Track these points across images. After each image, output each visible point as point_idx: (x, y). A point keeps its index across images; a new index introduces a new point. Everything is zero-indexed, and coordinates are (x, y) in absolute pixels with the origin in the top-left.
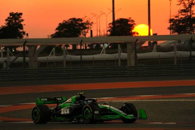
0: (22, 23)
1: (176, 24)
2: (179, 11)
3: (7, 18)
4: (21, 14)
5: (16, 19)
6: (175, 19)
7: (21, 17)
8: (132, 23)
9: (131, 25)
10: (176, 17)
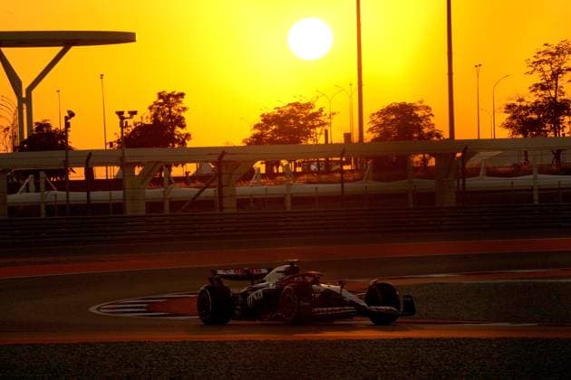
0: (183, 114)
1: (521, 117)
2: (530, 88)
3: (152, 104)
4: (182, 95)
5: (171, 106)
6: (518, 104)
7: (180, 102)
8: (427, 114)
9: (424, 117)
10: (521, 100)
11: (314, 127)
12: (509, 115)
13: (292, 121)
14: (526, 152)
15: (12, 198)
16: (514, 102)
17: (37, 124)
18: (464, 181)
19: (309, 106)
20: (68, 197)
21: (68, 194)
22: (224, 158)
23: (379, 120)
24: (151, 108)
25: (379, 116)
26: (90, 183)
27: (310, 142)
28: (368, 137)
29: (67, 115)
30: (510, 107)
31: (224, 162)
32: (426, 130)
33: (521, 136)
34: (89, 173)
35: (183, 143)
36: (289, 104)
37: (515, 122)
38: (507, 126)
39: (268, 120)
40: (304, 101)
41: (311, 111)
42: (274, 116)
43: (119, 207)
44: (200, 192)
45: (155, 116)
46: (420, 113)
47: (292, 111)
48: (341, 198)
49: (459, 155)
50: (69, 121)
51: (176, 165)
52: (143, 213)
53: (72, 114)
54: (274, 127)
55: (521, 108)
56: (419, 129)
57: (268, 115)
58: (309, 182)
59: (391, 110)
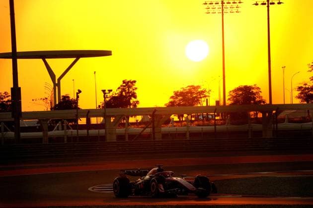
0: (135, 91)
1: (306, 93)
2: (310, 78)
4: (135, 82)
5: (129, 87)
6: (304, 86)
7: (134, 85)
8: (258, 91)
9: (257, 93)
10: (305, 84)
11: (201, 98)
12: (300, 92)
13: (189, 95)
14: (308, 111)
15: (50, 133)
16: (302, 85)
17: (63, 96)
18: (277, 125)
19: (198, 87)
20: (78, 133)
21: (78, 131)
22: (156, 113)
23: (234, 94)
24: (119, 88)
25: (234, 92)
26: (89, 126)
27: (199, 105)
28: (228, 102)
29: (78, 92)
30: (300, 88)
31: (155, 115)
32: (258, 99)
33: (306, 103)
34: (88, 121)
35: (135, 106)
36: (188, 86)
37: (302, 95)
38: (299, 97)
39: (177, 94)
40: (196, 85)
41: (199, 90)
42: (180, 92)
43: (103, 138)
44: (143, 130)
45: (121, 92)
46: (254, 91)
47: (190, 90)
48: (215, 133)
49: (274, 112)
50: (78, 95)
51: (132, 116)
52: (115, 141)
53: (80, 92)
54: (180, 98)
55: (306, 89)
56: (254, 99)
57: (178, 92)
58: (198, 125)
59: (240, 89)
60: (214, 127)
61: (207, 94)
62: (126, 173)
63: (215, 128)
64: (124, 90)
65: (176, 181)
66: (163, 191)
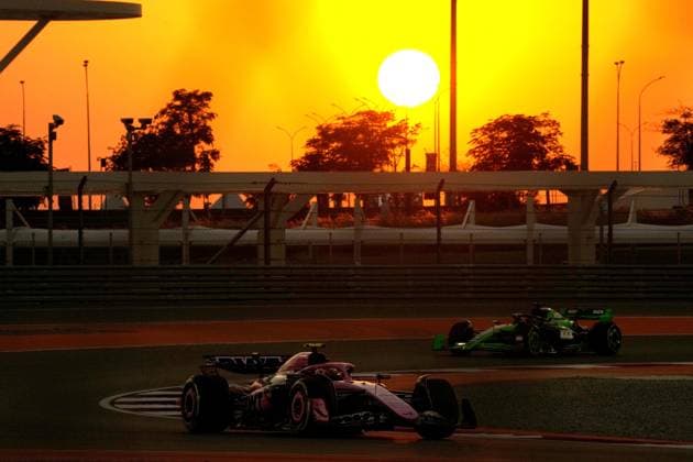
0: (209, 123)
1: (686, 139)
3: (164, 106)
4: (208, 96)
5: (192, 110)
6: (682, 120)
7: (206, 105)
8: (553, 132)
9: (550, 135)
10: (686, 115)
11: (393, 146)
12: (668, 136)
13: (360, 136)
16: (677, 117)
18: (610, 230)
19: (387, 116)
20: (50, 237)
23: (485, 139)
24: (163, 112)
25: (485, 134)
27: (387, 168)
29: (52, 121)
30: (670, 126)
31: (268, 194)
32: (551, 155)
33: (684, 168)
35: (207, 165)
36: (358, 114)
37: (677, 146)
38: (666, 151)
39: (326, 135)
41: (390, 124)
42: (337, 130)
43: (122, 253)
45: (169, 125)
46: (543, 131)
47: (362, 123)
50: (54, 130)
52: (156, 264)
53: (59, 121)
54: (334, 145)
55: (687, 126)
56: (542, 153)
57: (328, 128)
59: (502, 124)
60: (434, 231)
61: (410, 137)
62: (217, 365)
63: (439, 233)
64: (176, 118)
65: (364, 391)
66: (327, 419)
